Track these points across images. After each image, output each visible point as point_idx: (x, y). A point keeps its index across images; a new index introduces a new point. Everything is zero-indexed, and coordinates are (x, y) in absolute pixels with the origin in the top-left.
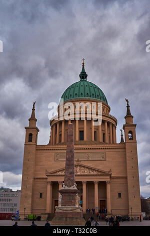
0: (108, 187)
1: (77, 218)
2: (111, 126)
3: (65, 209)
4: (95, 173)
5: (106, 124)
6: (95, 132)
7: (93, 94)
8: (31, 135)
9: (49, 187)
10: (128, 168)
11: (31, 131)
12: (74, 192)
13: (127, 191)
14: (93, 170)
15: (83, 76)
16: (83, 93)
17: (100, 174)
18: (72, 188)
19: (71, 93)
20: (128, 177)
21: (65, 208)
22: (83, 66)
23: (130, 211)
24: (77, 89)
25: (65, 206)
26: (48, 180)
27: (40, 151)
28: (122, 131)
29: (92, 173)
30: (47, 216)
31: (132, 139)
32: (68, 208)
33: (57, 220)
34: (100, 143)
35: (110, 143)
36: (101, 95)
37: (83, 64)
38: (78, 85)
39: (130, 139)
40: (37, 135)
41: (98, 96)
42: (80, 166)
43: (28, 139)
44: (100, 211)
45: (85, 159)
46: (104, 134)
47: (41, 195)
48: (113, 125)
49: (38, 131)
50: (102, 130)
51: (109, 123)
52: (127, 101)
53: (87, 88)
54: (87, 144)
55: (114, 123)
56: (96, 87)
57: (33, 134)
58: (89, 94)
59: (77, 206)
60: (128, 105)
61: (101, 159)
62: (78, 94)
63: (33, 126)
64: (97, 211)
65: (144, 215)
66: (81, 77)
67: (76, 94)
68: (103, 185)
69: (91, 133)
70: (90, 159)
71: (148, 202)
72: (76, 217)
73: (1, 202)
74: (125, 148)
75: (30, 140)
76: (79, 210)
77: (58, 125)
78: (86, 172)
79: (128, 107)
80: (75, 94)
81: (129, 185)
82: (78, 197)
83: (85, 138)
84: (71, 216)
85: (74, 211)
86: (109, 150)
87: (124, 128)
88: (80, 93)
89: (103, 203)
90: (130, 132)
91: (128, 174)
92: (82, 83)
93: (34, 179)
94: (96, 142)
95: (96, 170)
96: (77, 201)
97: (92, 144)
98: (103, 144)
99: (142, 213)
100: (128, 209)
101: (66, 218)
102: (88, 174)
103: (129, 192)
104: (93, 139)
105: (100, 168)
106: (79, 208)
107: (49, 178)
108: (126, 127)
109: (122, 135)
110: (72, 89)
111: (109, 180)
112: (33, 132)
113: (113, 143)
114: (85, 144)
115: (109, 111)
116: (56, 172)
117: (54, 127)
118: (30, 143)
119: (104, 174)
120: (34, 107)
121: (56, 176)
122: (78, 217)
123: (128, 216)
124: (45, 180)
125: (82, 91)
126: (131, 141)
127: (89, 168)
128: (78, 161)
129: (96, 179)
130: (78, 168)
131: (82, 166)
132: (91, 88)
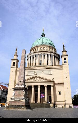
3: (16, 99)
4: (45, 81)
5: (53, 57)
14: (44, 79)
15: (43, 35)
17: (47, 81)
20: (64, 83)
29: (43, 81)
39: (65, 63)
42: (37, 77)
45: (41, 74)
51: (55, 57)
61: (50, 74)
67: (38, 43)
68: (49, 87)
70: (44, 74)
74: (62, 68)
78: (40, 80)
86: (54, 69)
88: (40, 42)
90: (65, 59)
91: (64, 81)
94: (47, 65)
95: (45, 79)
111: (53, 84)
119: (50, 81)
127: (42, 78)
128: (36, 74)
129: (45, 84)
130: (36, 78)
131: (38, 77)
132: (46, 40)
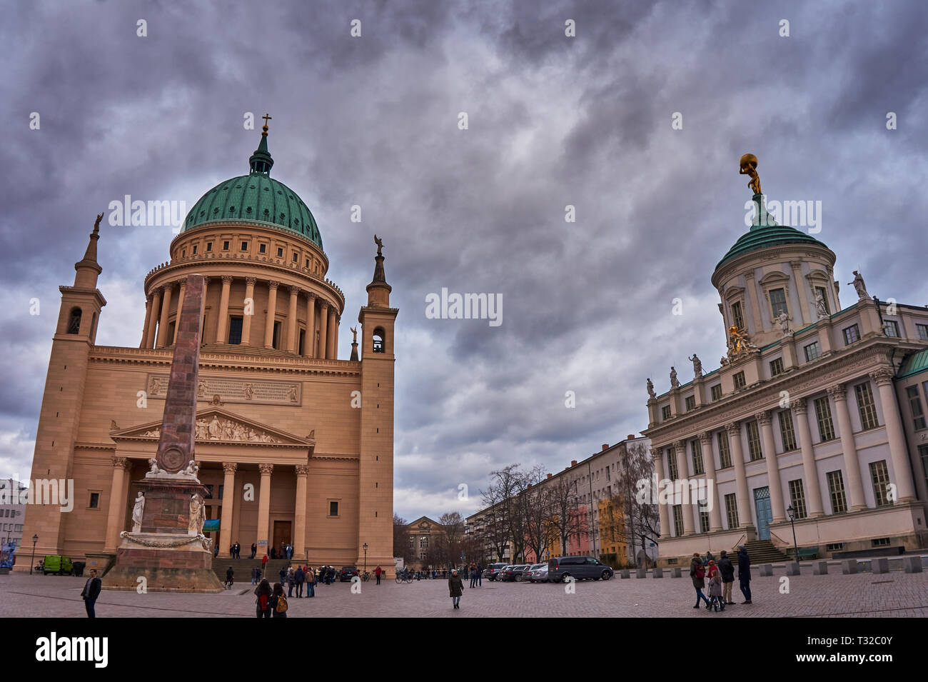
0: (302, 482)
1: (190, 571)
2: (325, 312)
3: (152, 540)
4: (265, 439)
5: (312, 304)
6: (277, 324)
7: (283, 215)
8: (77, 312)
9: (119, 476)
10: (365, 431)
11: (78, 301)
12: (188, 489)
13: (356, 497)
14: (260, 430)
15: (262, 162)
16: (254, 209)
17: (279, 442)
18: (180, 476)
19: (219, 203)
20: (362, 458)
21: (152, 538)
22: (265, 135)
23: (361, 555)
24: (237, 194)
25: (154, 531)
26: (117, 454)
27: (102, 365)
28: (355, 333)
29: (256, 440)
30: (104, 562)
31: (382, 350)
32: (163, 540)
33: (123, 577)
34: (289, 356)
35: (318, 358)
36: (307, 222)
37: (265, 129)
38: (241, 183)
39: (378, 350)
40: (95, 317)
41: (297, 221)
42: (222, 417)
43: (65, 324)
44: (273, 553)
45: (238, 399)
46: (303, 334)
47: (94, 498)
48: (331, 309)
49: (103, 303)
50: (298, 321)
51: (319, 303)
52: (378, 242)
53: (267, 196)
54: (248, 356)
55: (335, 305)
56: (294, 196)
57: (83, 308)
58: (271, 215)
59: (193, 533)
60: (379, 253)
61: (288, 401)
62: (237, 208)
63: (87, 286)
64: (262, 552)
65: (400, 564)
66: (252, 165)
67: (232, 208)
68: (284, 476)
69: (265, 326)
70: (255, 399)
71: (412, 532)
72: (187, 567)
73: (3, 520)
74: (359, 375)
75: (73, 329)
76: (198, 547)
77: (167, 294)
78: (239, 435)
79: (380, 258)
80: (228, 208)
81: (362, 480)
82: (197, 506)
83: (246, 338)
84: (171, 564)
85: (183, 548)
86: (313, 378)
87: (361, 319)
88: (245, 208)
89: (283, 530)
90: (379, 331)
91: (363, 448)
92: (254, 181)
93: (77, 448)
94: (276, 352)
95: (268, 433)
96: (193, 517)
97: (263, 357)
98: (297, 359)
99: (395, 560)
100: (356, 549)
101: (155, 570)
102: (245, 440)
103: (361, 499)
104: (269, 342)
105: (282, 426)
106: (198, 539)
107: (119, 446)
108: (366, 316)
109: (355, 345)
110: (223, 193)
111: (305, 462)
112: (86, 305)
113: (327, 357)
114: (242, 355)
115: (325, 270)
116: (144, 431)
117: (156, 300)
118: (73, 337)
119: (291, 443)
120: (97, 230)
121: (144, 441)
122: (194, 567)
123: (354, 566)
124: (107, 455)
125: (250, 201)
126: (379, 355)
127: (248, 425)
128: (216, 401)
129: (267, 459)
130: (215, 422)
131: (227, 418)
132: (278, 196)
